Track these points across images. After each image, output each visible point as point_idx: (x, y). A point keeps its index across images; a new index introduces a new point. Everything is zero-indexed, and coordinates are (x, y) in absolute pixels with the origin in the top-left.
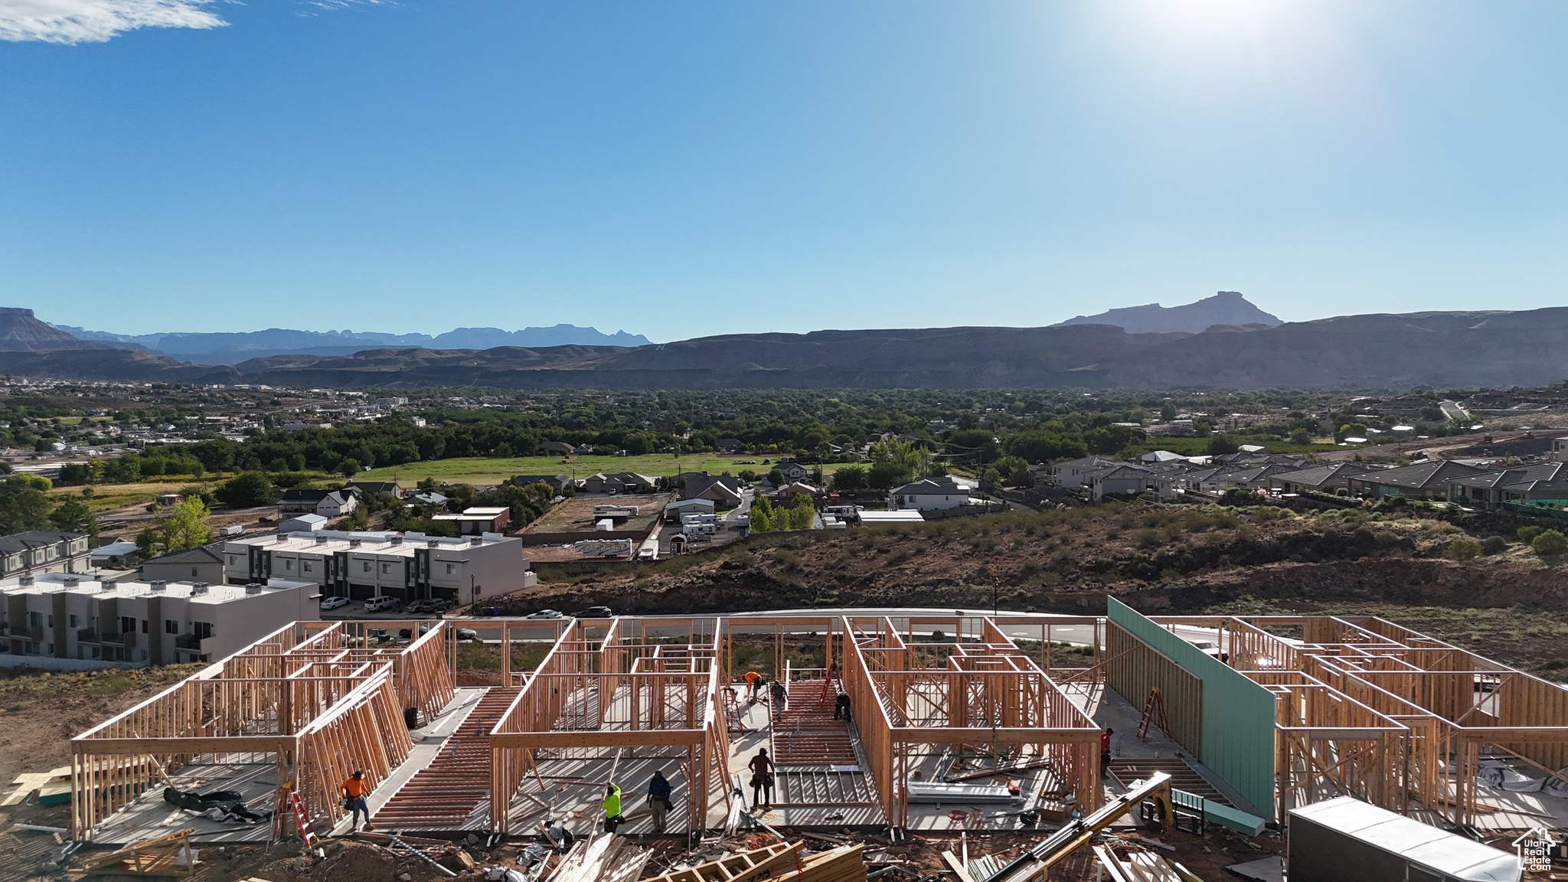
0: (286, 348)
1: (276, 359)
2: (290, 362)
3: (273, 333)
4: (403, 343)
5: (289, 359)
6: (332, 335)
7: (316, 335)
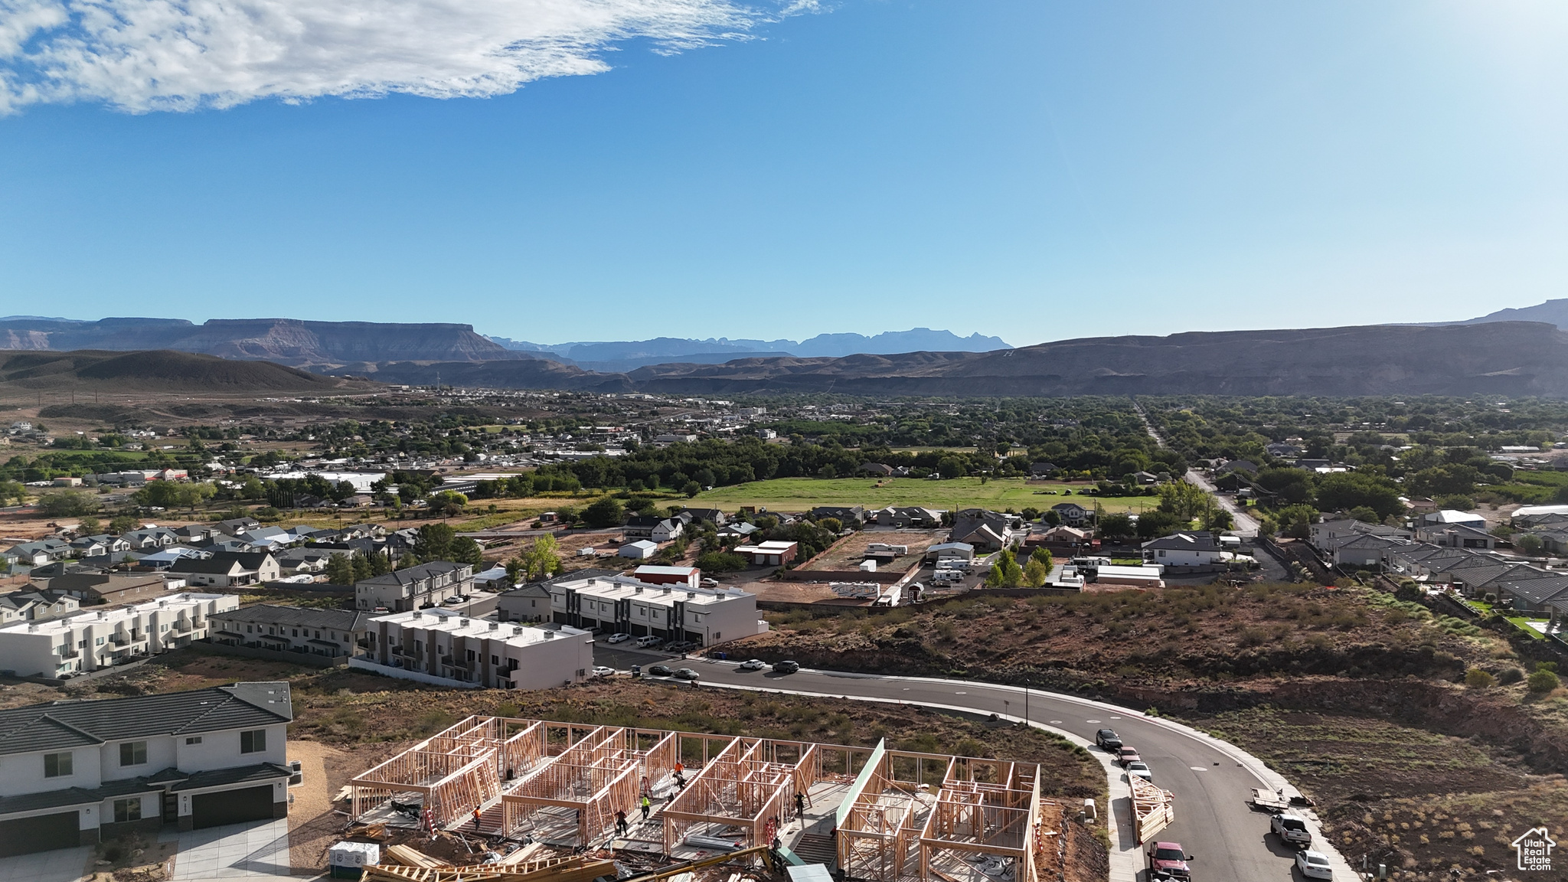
0: (672, 355)
1: (661, 368)
2: (672, 370)
3: (662, 342)
4: (772, 350)
5: (673, 367)
6: (710, 342)
7: (697, 343)
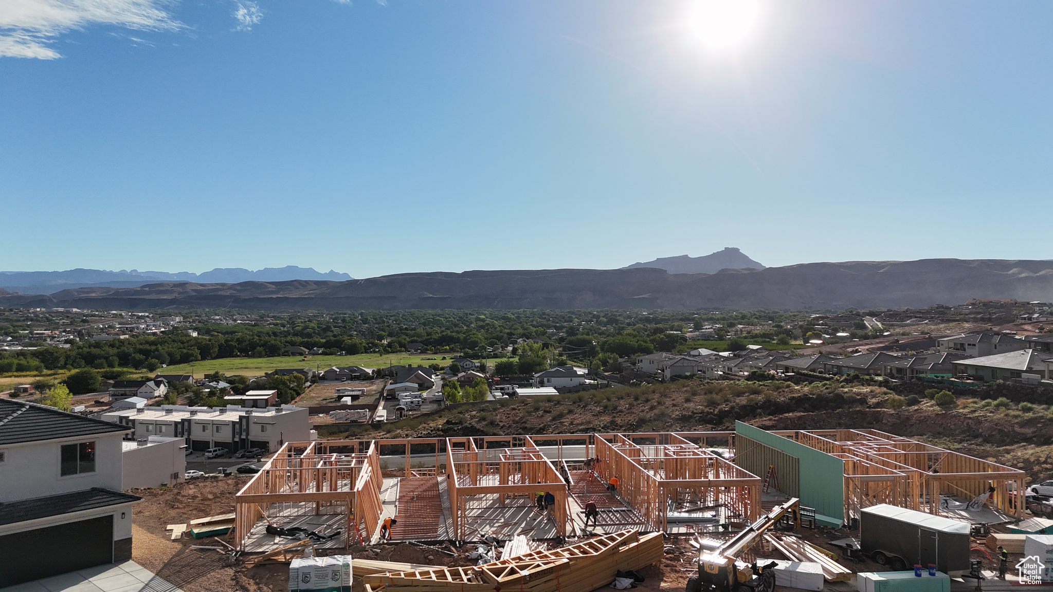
0: (88, 282)
1: (82, 290)
2: (92, 293)
3: (79, 271)
4: (176, 279)
5: (92, 290)
6: (123, 273)
7: (111, 273)
